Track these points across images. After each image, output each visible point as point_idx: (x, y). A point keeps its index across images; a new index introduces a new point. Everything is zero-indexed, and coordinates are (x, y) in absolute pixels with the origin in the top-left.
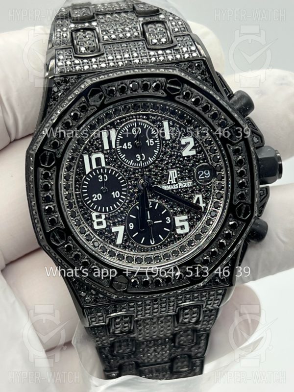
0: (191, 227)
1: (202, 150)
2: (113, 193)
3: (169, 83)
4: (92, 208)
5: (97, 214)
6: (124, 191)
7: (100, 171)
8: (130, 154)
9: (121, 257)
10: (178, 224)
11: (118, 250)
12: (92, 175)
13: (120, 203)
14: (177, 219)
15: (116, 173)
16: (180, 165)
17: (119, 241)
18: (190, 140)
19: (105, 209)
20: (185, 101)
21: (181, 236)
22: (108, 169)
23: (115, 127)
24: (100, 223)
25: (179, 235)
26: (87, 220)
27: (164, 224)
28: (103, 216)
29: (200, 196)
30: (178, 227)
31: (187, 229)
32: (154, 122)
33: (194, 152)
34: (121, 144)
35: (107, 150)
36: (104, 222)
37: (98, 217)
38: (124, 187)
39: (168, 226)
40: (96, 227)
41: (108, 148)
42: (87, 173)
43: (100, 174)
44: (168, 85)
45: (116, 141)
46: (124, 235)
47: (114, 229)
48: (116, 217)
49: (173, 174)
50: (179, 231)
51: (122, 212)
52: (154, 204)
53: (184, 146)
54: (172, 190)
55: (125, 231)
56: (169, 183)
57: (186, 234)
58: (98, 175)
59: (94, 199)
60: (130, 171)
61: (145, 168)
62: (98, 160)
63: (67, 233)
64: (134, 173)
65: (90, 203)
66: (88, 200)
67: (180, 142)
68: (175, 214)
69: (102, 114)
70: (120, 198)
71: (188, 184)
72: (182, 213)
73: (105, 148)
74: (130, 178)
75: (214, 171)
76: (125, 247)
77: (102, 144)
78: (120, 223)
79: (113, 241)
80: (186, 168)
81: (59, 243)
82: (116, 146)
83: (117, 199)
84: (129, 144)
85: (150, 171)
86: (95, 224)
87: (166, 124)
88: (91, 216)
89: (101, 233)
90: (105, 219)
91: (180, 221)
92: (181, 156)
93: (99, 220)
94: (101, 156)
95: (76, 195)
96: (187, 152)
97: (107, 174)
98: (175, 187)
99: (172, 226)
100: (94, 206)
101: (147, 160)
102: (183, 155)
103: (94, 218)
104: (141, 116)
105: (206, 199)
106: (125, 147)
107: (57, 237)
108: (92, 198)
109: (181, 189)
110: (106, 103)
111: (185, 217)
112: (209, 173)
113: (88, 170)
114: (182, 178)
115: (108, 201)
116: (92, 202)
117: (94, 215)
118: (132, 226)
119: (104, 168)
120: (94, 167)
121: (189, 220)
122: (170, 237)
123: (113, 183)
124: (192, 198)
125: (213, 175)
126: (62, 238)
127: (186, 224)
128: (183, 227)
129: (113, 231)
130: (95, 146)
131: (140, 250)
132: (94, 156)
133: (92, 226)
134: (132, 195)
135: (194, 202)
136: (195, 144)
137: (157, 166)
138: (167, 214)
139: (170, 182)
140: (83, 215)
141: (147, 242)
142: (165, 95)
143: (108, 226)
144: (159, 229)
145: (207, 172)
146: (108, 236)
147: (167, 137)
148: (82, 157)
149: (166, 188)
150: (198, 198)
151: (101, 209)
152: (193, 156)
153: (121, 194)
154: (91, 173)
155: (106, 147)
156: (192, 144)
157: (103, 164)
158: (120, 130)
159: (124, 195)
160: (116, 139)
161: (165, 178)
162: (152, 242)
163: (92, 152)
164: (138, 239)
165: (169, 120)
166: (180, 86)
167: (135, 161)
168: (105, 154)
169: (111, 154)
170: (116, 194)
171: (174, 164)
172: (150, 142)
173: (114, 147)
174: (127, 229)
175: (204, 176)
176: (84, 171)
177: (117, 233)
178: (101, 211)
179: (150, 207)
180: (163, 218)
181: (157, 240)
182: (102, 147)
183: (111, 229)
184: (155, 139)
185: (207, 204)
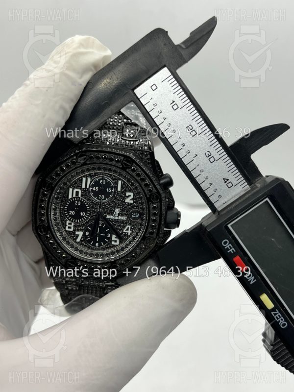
0: (120, 242)
1: (137, 201)
2: (81, 213)
3: (126, 161)
4: (68, 218)
5: (70, 222)
6: (88, 213)
8: (96, 194)
9: (76, 249)
10: (113, 239)
11: (76, 245)
12: (72, 200)
13: (84, 219)
14: (114, 236)
15: (86, 202)
16: (123, 206)
17: (78, 240)
18: (132, 194)
19: (75, 221)
20: (132, 172)
21: (114, 246)
22: (82, 199)
23: (91, 177)
24: (70, 228)
25: (113, 245)
26: (63, 224)
27: (106, 237)
28: (73, 224)
29: (130, 227)
30: (113, 241)
31: (118, 243)
32: (113, 180)
33: (132, 202)
34: (93, 187)
35: (83, 188)
36: (72, 228)
37: (70, 224)
38: (88, 211)
39: (108, 239)
40: (67, 229)
42: (69, 198)
43: (77, 200)
44: (124, 161)
45: (90, 185)
46: (82, 237)
47: (77, 233)
48: (80, 226)
49: (117, 211)
50: (113, 243)
51: (84, 225)
52: (103, 224)
53: (128, 197)
54: (115, 219)
56: (114, 215)
57: (117, 245)
58: (75, 201)
59: (70, 214)
60: (94, 203)
61: (103, 203)
62: (77, 193)
63: (48, 229)
64: (96, 205)
65: (67, 215)
66: (66, 213)
67: (125, 194)
68: (113, 233)
69: (85, 168)
70: (85, 216)
71: (125, 218)
74: (93, 207)
75: (141, 214)
76: (81, 244)
77: (82, 184)
78: (81, 230)
79: (75, 240)
80: (126, 210)
81: (42, 233)
83: (83, 217)
84: (97, 188)
85: (105, 206)
86: (67, 227)
87: (120, 182)
88: (66, 222)
89: (69, 233)
90: (74, 226)
91: (115, 238)
92: (124, 202)
93: (70, 226)
94: (80, 191)
95: (60, 209)
96: (128, 201)
97: (81, 201)
98: (117, 218)
99: (110, 239)
100: (69, 217)
101: (105, 199)
102: (126, 202)
103: (67, 224)
104: (107, 175)
105: (132, 229)
106: (94, 189)
107: (42, 230)
108: (69, 213)
109: (120, 220)
110: (87, 163)
112: (138, 215)
113: (70, 197)
114: (122, 214)
115: (77, 216)
116: (69, 215)
117: (68, 222)
118: (87, 233)
119: (79, 198)
120: (74, 196)
122: (107, 245)
123: (83, 208)
124: (125, 226)
125: (140, 217)
126: (44, 231)
127: (118, 240)
128: (116, 241)
130: (78, 184)
131: (89, 248)
132: (75, 190)
133: (65, 228)
134: (92, 216)
136: (134, 197)
137: (109, 204)
138: (109, 232)
140: (62, 221)
141: (94, 245)
142: (121, 166)
143: (74, 230)
144: (102, 239)
146: (72, 235)
147: (119, 189)
148: (69, 189)
150: (128, 227)
151: (73, 220)
152: (131, 203)
153: (86, 215)
154: (71, 199)
155: (84, 186)
156: (132, 197)
157: (80, 196)
158: (94, 179)
159: (87, 215)
160: (90, 184)
161: (112, 212)
162: (97, 244)
163: (75, 188)
164: (89, 242)
165: (122, 181)
166: (130, 163)
167: (98, 198)
168: (82, 190)
169: (85, 191)
170: (83, 214)
171: (119, 205)
172: (109, 190)
173: (88, 187)
174: (84, 235)
175: (135, 215)
176: (68, 196)
177: (78, 235)
178: (72, 221)
179: (100, 225)
180: (106, 233)
181: (100, 245)
182: (81, 186)
183: (75, 233)
184: (112, 189)
185: (132, 232)
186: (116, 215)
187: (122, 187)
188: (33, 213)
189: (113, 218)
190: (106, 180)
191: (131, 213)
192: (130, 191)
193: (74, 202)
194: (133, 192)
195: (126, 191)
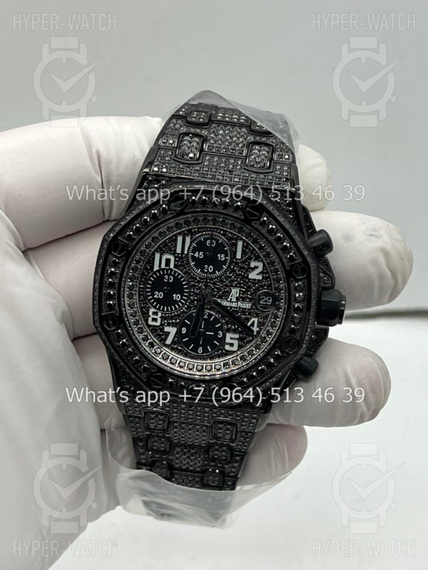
0: (240, 347)
1: (269, 277)
2: (174, 295)
3: (250, 208)
4: (152, 304)
5: (155, 311)
6: (185, 296)
7: (167, 271)
8: (200, 264)
9: (165, 356)
10: (228, 340)
11: (164, 350)
12: (160, 273)
13: (179, 306)
14: (229, 336)
15: (182, 277)
16: (245, 285)
17: (169, 341)
18: (260, 265)
19: (163, 309)
20: (261, 227)
21: (228, 353)
22: (175, 272)
23: (192, 234)
24: (154, 320)
25: (227, 351)
26: (143, 314)
27: (215, 337)
28: (160, 314)
29: (256, 320)
30: (228, 344)
31: (235, 348)
32: (229, 239)
33: (260, 277)
34: (194, 251)
35: (178, 254)
36: (159, 320)
37: (154, 313)
38: (186, 292)
39: (219, 340)
40: (150, 322)
41: (180, 252)
42: (155, 270)
43: (167, 274)
44: (248, 209)
45: (189, 248)
46: (175, 337)
47: (167, 329)
48: (172, 318)
49: (235, 292)
50: (227, 347)
51: (178, 315)
52: (210, 315)
53: (253, 269)
54: (231, 307)
55: (176, 333)
56: (229, 300)
57: (234, 352)
58: (164, 274)
59: (155, 296)
60: (196, 278)
61: (211, 280)
62: (168, 261)
63: (120, 320)
64: (199, 282)
65: (151, 299)
66: (150, 296)
67: (249, 263)
68: (228, 330)
69: (181, 219)
70: (180, 301)
71: (247, 305)
72: (235, 331)
73: (177, 252)
74: (194, 286)
75: (276, 299)
76: (172, 349)
77: (176, 247)
78: (173, 325)
79: (163, 341)
80: (249, 290)
81: (110, 328)
82: (188, 252)
83: (176, 302)
84: (201, 253)
85: (214, 284)
86: (150, 319)
87: (240, 244)
88: (148, 311)
89: (153, 329)
90: (161, 317)
91: (231, 338)
92: (247, 277)
93: (155, 317)
94: (172, 258)
95: (140, 288)
96: (253, 275)
97: (174, 276)
98: (234, 305)
99: (222, 341)
100: (153, 302)
101: (214, 272)
102: (250, 277)
103: (151, 314)
104: (219, 231)
105: (261, 325)
106: (196, 255)
107: (111, 322)
108: (153, 295)
109: (240, 308)
110: (186, 211)
111: (237, 336)
112: (271, 301)
113: (156, 268)
114: (244, 300)
115: (167, 301)
116: (153, 298)
117: (152, 310)
118: (184, 330)
119: (171, 270)
120: (163, 266)
121: (240, 339)
122: (218, 351)
123: (177, 286)
124: (248, 320)
125: (273, 304)
126: (114, 324)
127: (236, 343)
128: (232, 345)
129: (165, 330)
130: (168, 247)
131: (186, 355)
132: (165, 257)
133: (146, 321)
134: (192, 302)
135: (249, 324)
136: (263, 269)
137: (222, 281)
138: (221, 328)
139: (231, 299)
140: (141, 308)
141: (195, 350)
142: (243, 217)
143: (162, 325)
144: (208, 341)
145: (269, 299)
146: (160, 334)
147: (239, 256)
148: (154, 255)
149: (225, 303)
150: (254, 321)
151: (160, 307)
152: (259, 280)
153: (182, 298)
154: (158, 271)
155: (179, 250)
156: (260, 269)
157: (172, 266)
158: (196, 239)
159: (184, 300)
160: (190, 246)
161: (226, 295)
162: (200, 350)
163: (164, 252)
164: (187, 344)
165: (244, 241)
166: (258, 212)
167: (202, 271)
168: (175, 258)
169: (181, 258)
170: (176, 297)
171: (239, 283)
172: (222, 257)
173: (186, 252)
174: (179, 332)
175: (266, 301)
176: (152, 267)
177: (169, 333)
178: (159, 309)
179: (206, 317)
180: (216, 331)
181: (205, 350)
182: (175, 250)
183: (164, 328)
184: (226, 256)
185: (261, 329)
186: (233, 299)
187: (243, 253)
188: (96, 294)
189: (228, 304)
190: (217, 241)
191: (260, 296)
192: (257, 258)
193: (162, 277)
194: (262, 261)
195: (250, 258)
